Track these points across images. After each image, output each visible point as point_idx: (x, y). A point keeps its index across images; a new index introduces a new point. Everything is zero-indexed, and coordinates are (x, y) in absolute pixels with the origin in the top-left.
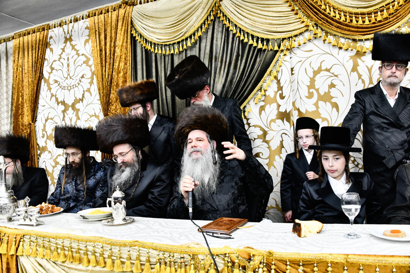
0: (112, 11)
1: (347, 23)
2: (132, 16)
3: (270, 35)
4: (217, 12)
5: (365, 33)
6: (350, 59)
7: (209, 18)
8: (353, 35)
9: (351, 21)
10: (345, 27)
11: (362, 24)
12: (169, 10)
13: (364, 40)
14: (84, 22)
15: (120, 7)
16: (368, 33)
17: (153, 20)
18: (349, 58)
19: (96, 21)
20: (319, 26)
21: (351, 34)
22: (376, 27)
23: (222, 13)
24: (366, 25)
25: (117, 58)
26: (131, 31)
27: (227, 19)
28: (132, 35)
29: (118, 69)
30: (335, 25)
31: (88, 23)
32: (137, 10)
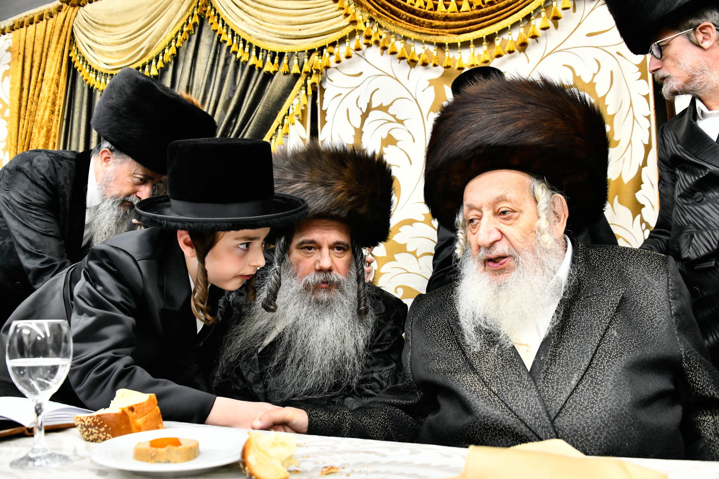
0: (48, 17)
1: (426, 10)
2: (74, 25)
3: (287, 44)
4: (204, 9)
5: (462, 29)
6: (429, 86)
7: (190, 20)
8: (438, 35)
9: (436, 7)
10: (422, 20)
11: (456, 10)
12: (131, 10)
13: (459, 45)
14: (6, 40)
15: (59, 9)
16: (468, 28)
17: (105, 31)
18: (428, 83)
19: (23, 37)
20: (376, 21)
21: (433, 33)
22: (482, 15)
23: (213, 9)
24: (463, 12)
25: (41, 102)
26: (70, 52)
27: (221, 21)
28: (70, 58)
29: (41, 122)
30: (405, 17)
31: (10, 41)
32: (84, 13)
